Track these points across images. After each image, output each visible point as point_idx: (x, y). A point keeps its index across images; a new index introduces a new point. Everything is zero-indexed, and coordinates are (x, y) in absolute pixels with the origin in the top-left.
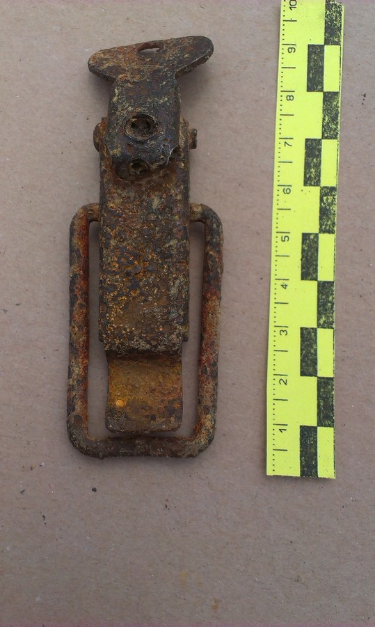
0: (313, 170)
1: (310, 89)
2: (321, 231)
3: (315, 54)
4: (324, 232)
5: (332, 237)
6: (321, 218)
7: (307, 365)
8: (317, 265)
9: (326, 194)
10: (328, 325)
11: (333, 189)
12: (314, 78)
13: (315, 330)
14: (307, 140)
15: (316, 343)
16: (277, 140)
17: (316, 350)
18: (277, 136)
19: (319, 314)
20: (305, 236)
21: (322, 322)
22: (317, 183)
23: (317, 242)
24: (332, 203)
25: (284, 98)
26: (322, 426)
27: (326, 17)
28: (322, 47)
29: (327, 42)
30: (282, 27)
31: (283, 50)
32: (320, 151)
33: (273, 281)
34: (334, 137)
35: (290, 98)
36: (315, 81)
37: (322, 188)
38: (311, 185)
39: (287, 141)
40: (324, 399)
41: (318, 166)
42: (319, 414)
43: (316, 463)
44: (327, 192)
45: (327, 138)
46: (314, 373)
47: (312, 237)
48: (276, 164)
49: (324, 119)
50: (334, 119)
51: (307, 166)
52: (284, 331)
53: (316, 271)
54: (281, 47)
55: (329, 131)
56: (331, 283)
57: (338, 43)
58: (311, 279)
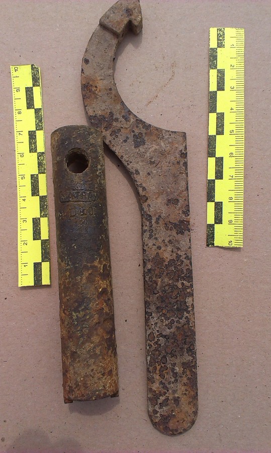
0: (33, 145)
1: (28, 108)
2: (39, 173)
3: (29, 91)
4: (41, 173)
5: (45, 175)
6: (38, 167)
7: (36, 235)
8: (38, 189)
9: (40, 156)
10: (45, 216)
11: (43, 153)
12: (30, 103)
13: (39, 219)
14: (29, 132)
15: (40, 224)
16: (15, 133)
17: (40, 228)
18: (15, 131)
19: (41, 211)
20: (32, 176)
21: (42, 214)
22: (36, 151)
23: (38, 178)
24: (43, 160)
25: (17, 113)
26: (44, 261)
27: (32, 73)
28: (32, 88)
29: (34, 85)
30: (12, 80)
31: (14, 91)
32: (35, 136)
33: (18, 198)
34: (41, 129)
35: (20, 113)
36: (30, 104)
37: (38, 153)
38: (33, 152)
39: (20, 133)
40: (44, 249)
41: (35, 143)
42: (42, 256)
43: (41, 278)
44: (41, 155)
45: (38, 130)
46: (39, 238)
47: (35, 176)
48: (16, 144)
49: (36, 121)
50: (41, 121)
51: (30, 143)
52: (25, 221)
53: (38, 191)
54: (13, 89)
55: (39, 127)
56: (45, 197)
57: (39, 86)
58: (37, 196)
